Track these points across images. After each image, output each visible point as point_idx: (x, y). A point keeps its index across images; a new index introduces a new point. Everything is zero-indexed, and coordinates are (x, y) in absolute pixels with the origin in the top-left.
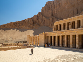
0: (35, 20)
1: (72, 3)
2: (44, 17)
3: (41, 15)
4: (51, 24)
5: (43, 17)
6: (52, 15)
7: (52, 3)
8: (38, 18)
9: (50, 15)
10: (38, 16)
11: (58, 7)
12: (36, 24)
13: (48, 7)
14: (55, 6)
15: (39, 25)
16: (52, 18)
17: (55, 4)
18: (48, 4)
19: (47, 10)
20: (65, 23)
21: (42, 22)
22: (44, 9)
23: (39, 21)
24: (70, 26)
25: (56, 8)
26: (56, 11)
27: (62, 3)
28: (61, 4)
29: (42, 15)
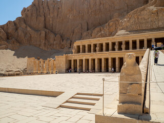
0: (10, 31)
1: (79, 12)
2: (29, 29)
3: (22, 22)
4: (43, 42)
5: (26, 27)
6: (45, 27)
7: (45, 4)
8: (17, 29)
9: (41, 25)
10: (17, 24)
11: (56, 14)
12: (13, 39)
13: (37, 10)
14: (51, 11)
15: (19, 42)
16: (46, 32)
17: (51, 7)
18: (37, 4)
19: (34, 15)
20: (90, 44)
21: (25, 36)
22: (29, 13)
23: (20, 34)
24: (97, 48)
25: (52, 15)
26: (53, 21)
27: (63, 8)
28: (60, 9)
29: (25, 23)
